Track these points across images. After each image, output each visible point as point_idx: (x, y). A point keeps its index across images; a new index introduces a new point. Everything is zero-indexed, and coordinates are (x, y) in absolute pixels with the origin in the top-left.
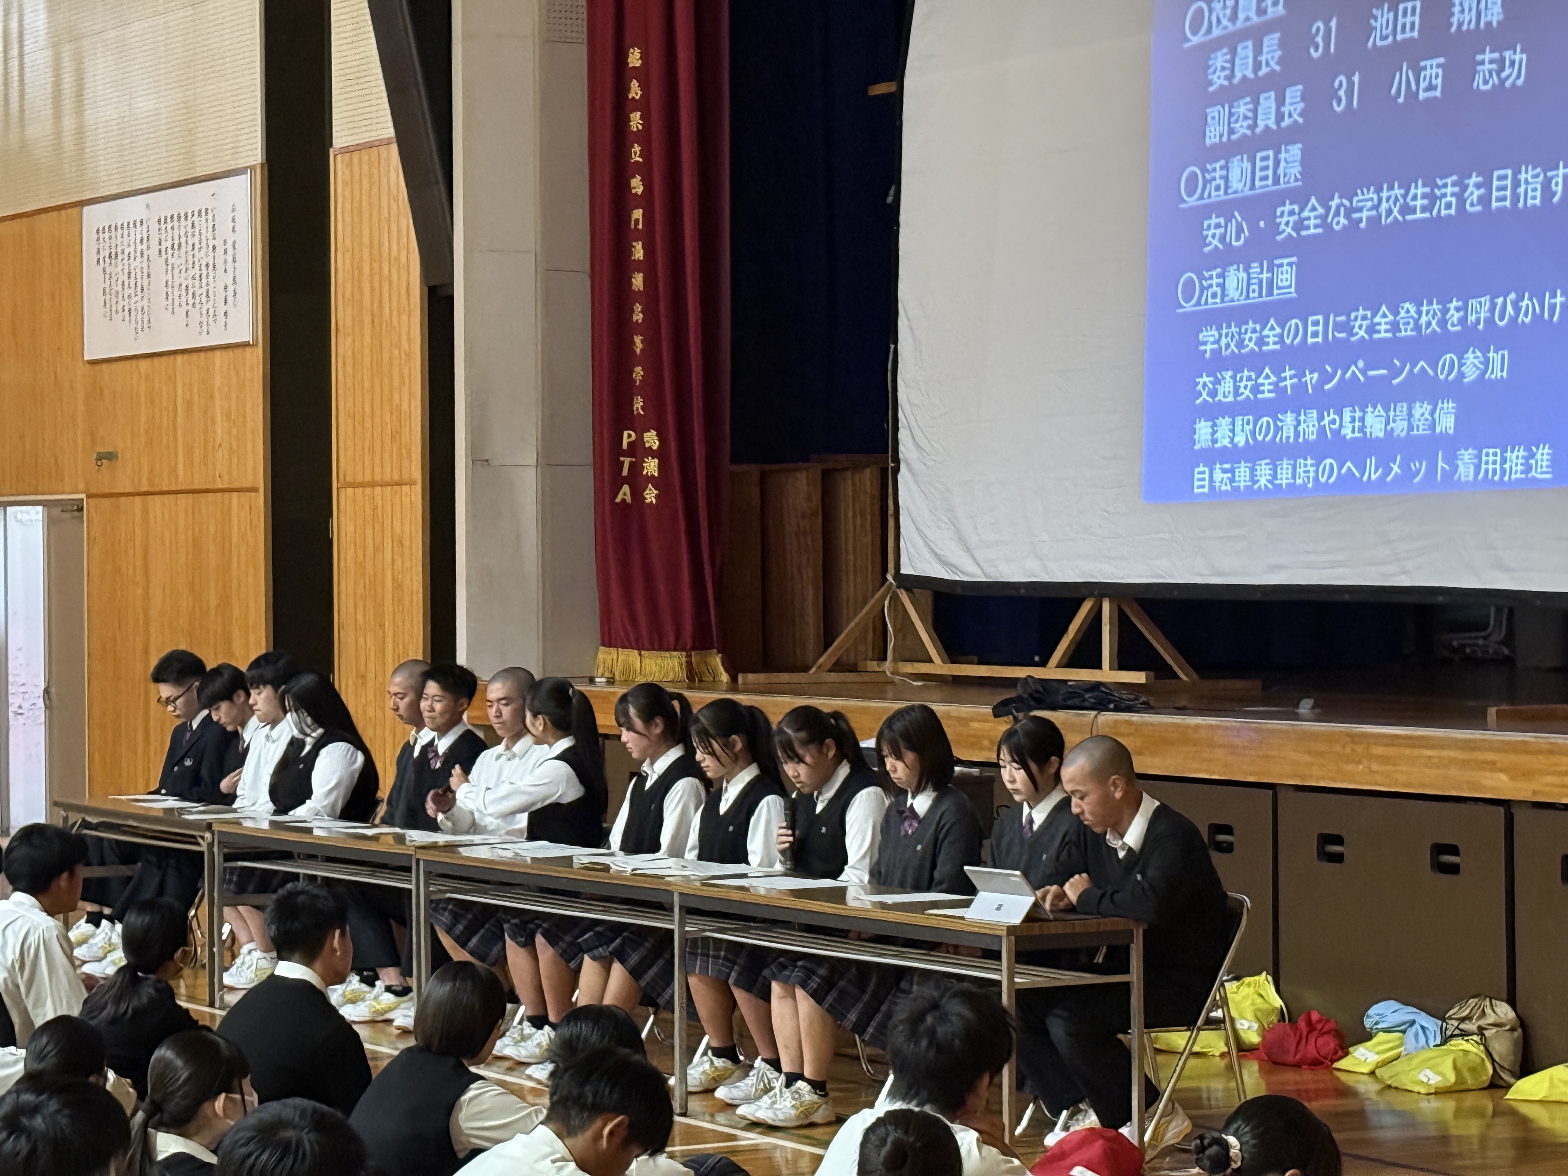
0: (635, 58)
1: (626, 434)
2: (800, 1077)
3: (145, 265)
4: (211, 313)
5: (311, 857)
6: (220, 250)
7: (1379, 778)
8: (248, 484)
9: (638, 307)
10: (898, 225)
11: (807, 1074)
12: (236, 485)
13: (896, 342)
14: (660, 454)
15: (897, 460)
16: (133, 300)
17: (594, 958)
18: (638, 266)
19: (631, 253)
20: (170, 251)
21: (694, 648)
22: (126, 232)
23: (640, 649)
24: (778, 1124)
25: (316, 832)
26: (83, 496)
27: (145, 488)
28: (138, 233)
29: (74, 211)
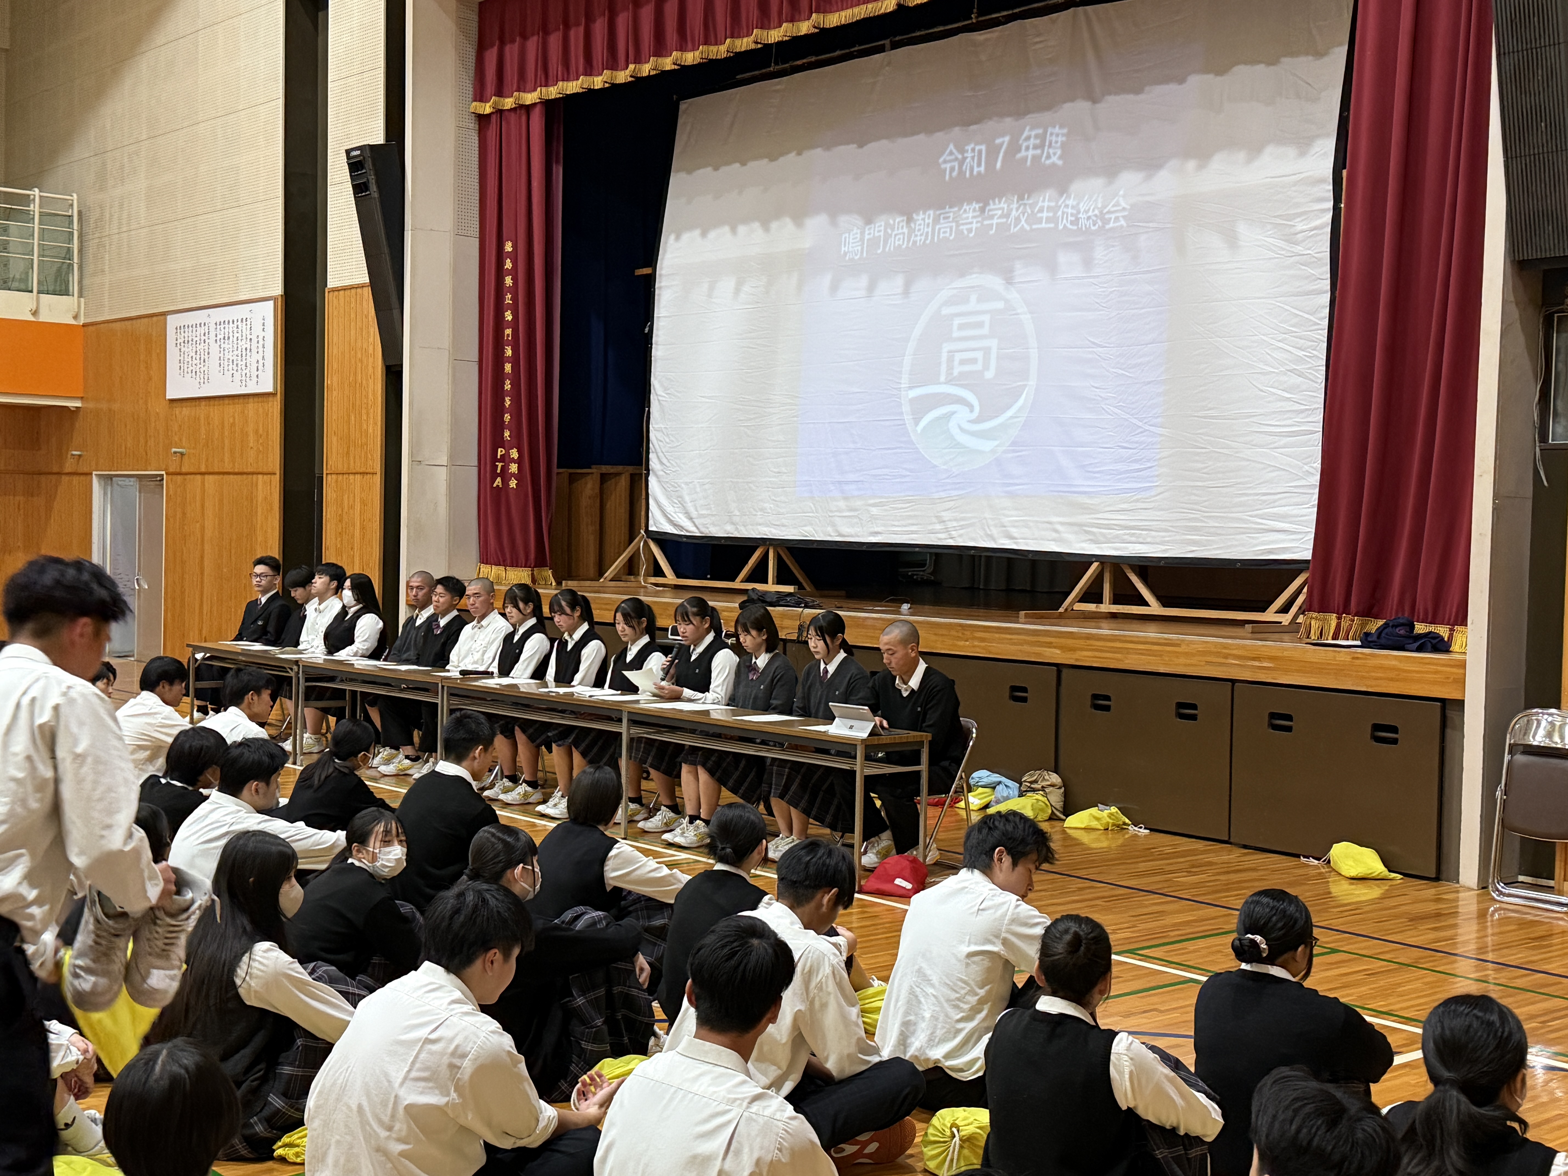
0: (508, 247)
1: (499, 450)
2: (698, 817)
3: (206, 348)
4: (248, 375)
5: (351, 680)
6: (255, 340)
7: (978, 650)
8: (270, 470)
9: (508, 382)
10: (652, 344)
11: (702, 816)
12: (260, 470)
13: (649, 407)
14: (519, 461)
15: (648, 470)
16: (199, 366)
17: (559, 746)
18: (508, 360)
19: (504, 353)
20: (222, 341)
21: (535, 566)
22: (194, 329)
23: (505, 566)
24: (686, 845)
25: (356, 666)
26: (163, 473)
27: (203, 470)
28: (201, 330)
29: (162, 318)
